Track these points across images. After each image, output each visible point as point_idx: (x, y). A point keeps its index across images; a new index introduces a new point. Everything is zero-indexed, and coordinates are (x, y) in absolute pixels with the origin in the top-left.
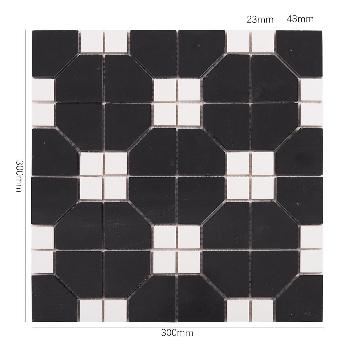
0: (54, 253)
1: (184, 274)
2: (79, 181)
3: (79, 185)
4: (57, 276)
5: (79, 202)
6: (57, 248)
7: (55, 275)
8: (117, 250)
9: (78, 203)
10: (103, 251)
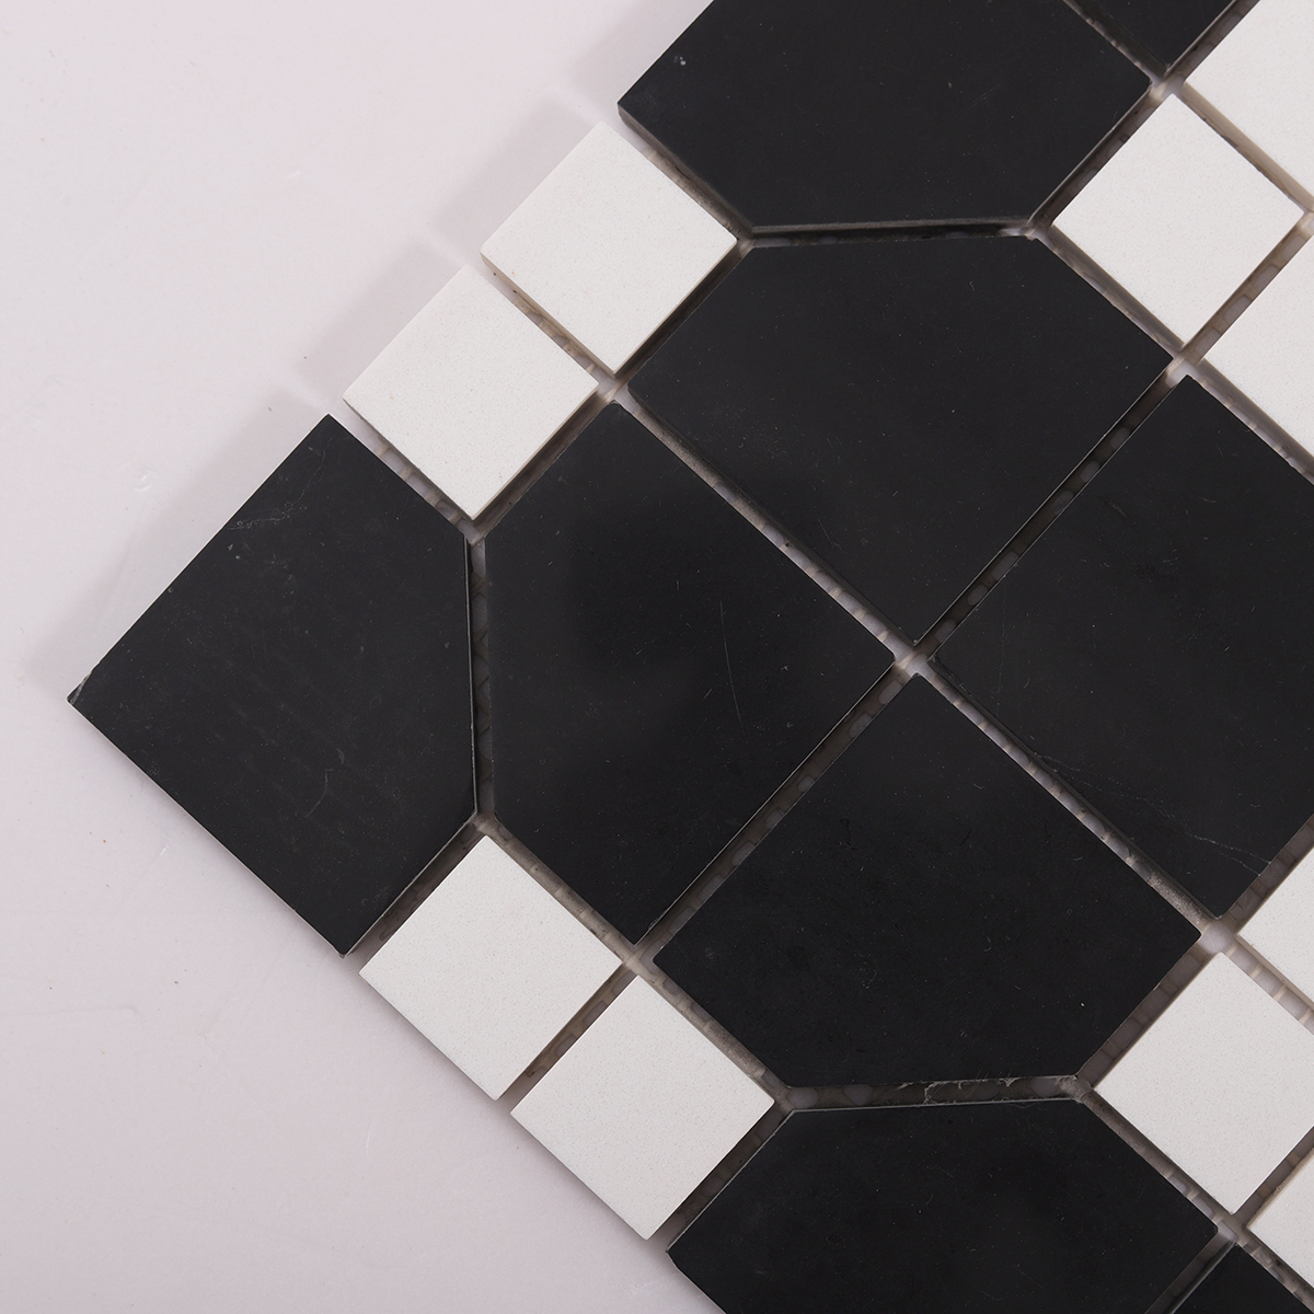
0: (593, 400)
1: (1279, 1263)
2: (1135, 112)
3: (1123, 136)
4: (481, 553)
5: (1031, 235)
6: (637, 391)
7: (474, 538)
8: (994, 737)
9: (1014, 233)
10: (909, 665)
